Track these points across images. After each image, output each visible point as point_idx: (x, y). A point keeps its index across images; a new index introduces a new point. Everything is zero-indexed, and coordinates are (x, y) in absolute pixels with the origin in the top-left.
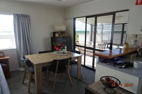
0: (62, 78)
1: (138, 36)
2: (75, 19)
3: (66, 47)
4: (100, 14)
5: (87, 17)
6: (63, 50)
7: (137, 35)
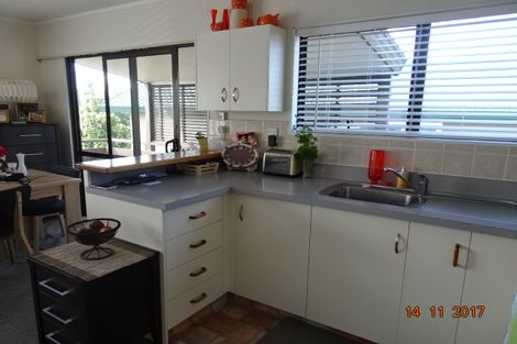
0: (13, 262)
1: (230, 117)
2: (70, 61)
3: (21, 157)
4: (138, 48)
5: (107, 56)
6: (10, 165)
7: (226, 114)
